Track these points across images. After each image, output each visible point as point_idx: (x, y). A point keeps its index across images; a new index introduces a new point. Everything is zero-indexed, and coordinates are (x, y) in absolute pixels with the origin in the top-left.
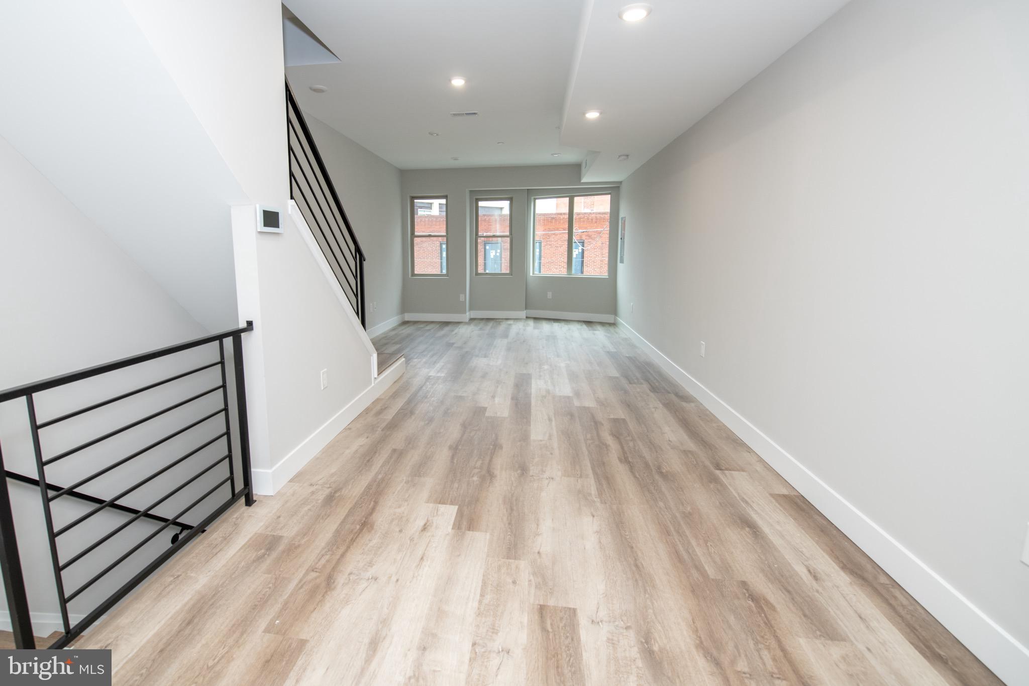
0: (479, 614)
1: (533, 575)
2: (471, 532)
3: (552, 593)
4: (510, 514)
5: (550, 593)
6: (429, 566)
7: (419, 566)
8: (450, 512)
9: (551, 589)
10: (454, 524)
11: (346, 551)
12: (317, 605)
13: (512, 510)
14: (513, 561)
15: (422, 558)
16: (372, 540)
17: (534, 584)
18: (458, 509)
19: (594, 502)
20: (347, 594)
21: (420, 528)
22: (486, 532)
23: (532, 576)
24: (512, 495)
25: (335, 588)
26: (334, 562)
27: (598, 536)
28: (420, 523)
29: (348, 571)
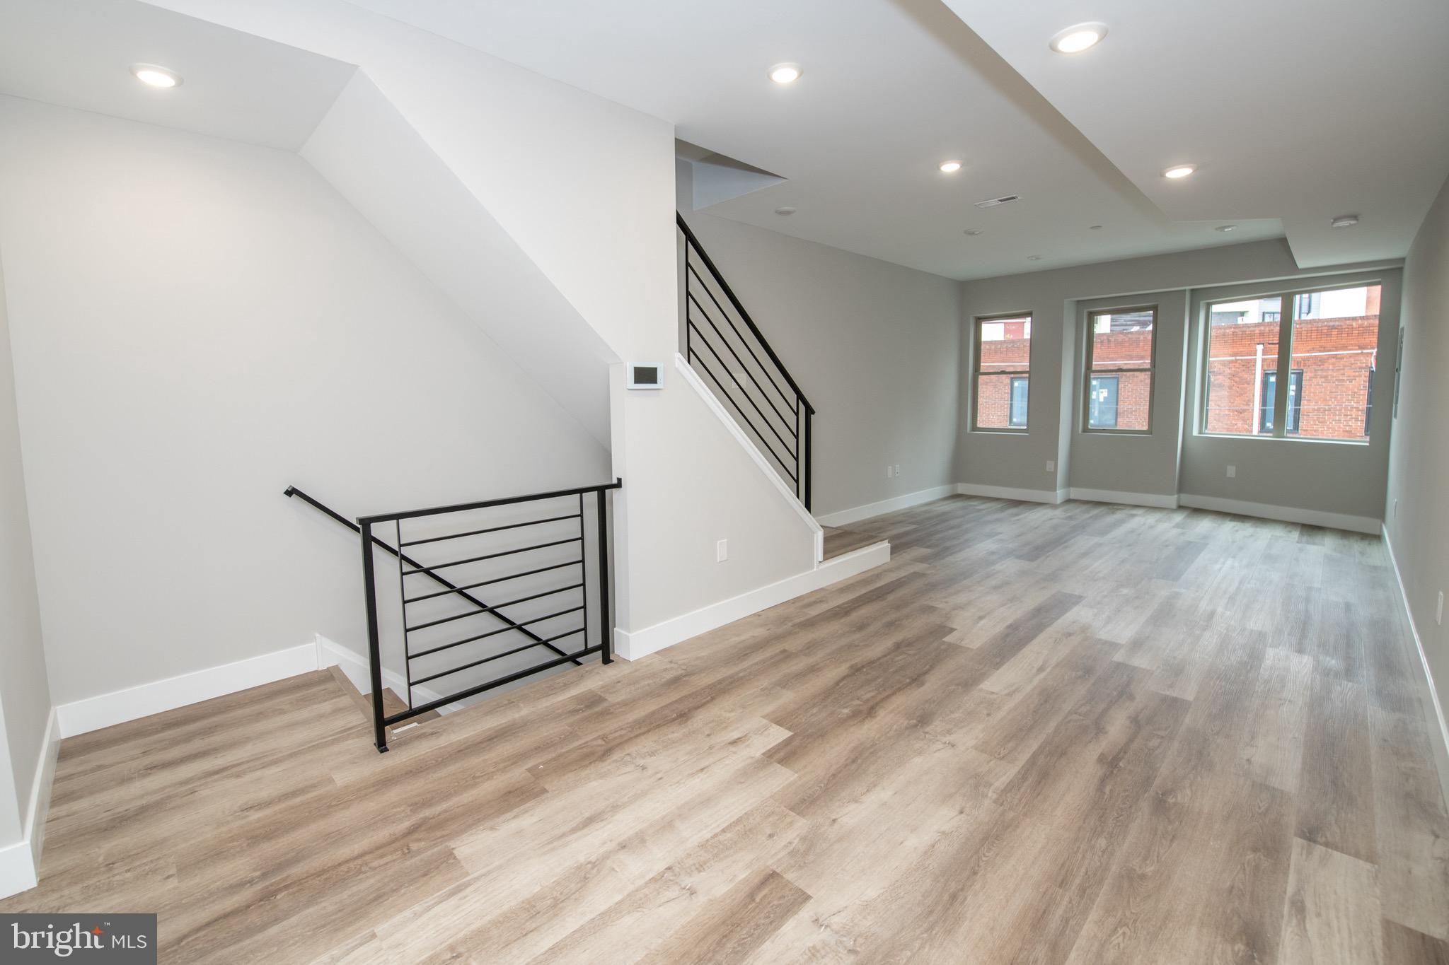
0: (702, 846)
1: (800, 839)
2: (779, 766)
3: (801, 867)
4: (847, 765)
5: (800, 866)
6: (702, 780)
7: (692, 775)
8: (780, 734)
9: (805, 863)
10: (769, 750)
11: (644, 733)
12: (580, 768)
13: (854, 761)
14: (794, 814)
15: (702, 770)
16: (676, 732)
17: (792, 848)
18: (791, 736)
19: (985, 796)
20: (609, 770)
21: (730, 740)
22: (796, 772)
23: (798, 839)
24: (872, 746)
25: (605, 760)
26: (625, 738)
27: (938, 838)
28: (736, 735)
29: (627, 752)
